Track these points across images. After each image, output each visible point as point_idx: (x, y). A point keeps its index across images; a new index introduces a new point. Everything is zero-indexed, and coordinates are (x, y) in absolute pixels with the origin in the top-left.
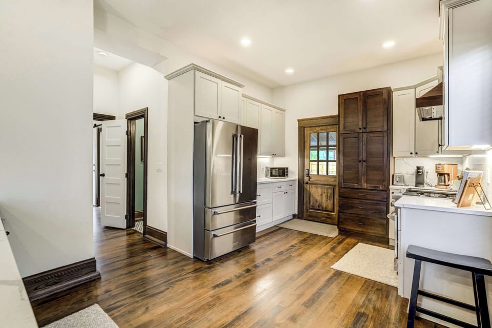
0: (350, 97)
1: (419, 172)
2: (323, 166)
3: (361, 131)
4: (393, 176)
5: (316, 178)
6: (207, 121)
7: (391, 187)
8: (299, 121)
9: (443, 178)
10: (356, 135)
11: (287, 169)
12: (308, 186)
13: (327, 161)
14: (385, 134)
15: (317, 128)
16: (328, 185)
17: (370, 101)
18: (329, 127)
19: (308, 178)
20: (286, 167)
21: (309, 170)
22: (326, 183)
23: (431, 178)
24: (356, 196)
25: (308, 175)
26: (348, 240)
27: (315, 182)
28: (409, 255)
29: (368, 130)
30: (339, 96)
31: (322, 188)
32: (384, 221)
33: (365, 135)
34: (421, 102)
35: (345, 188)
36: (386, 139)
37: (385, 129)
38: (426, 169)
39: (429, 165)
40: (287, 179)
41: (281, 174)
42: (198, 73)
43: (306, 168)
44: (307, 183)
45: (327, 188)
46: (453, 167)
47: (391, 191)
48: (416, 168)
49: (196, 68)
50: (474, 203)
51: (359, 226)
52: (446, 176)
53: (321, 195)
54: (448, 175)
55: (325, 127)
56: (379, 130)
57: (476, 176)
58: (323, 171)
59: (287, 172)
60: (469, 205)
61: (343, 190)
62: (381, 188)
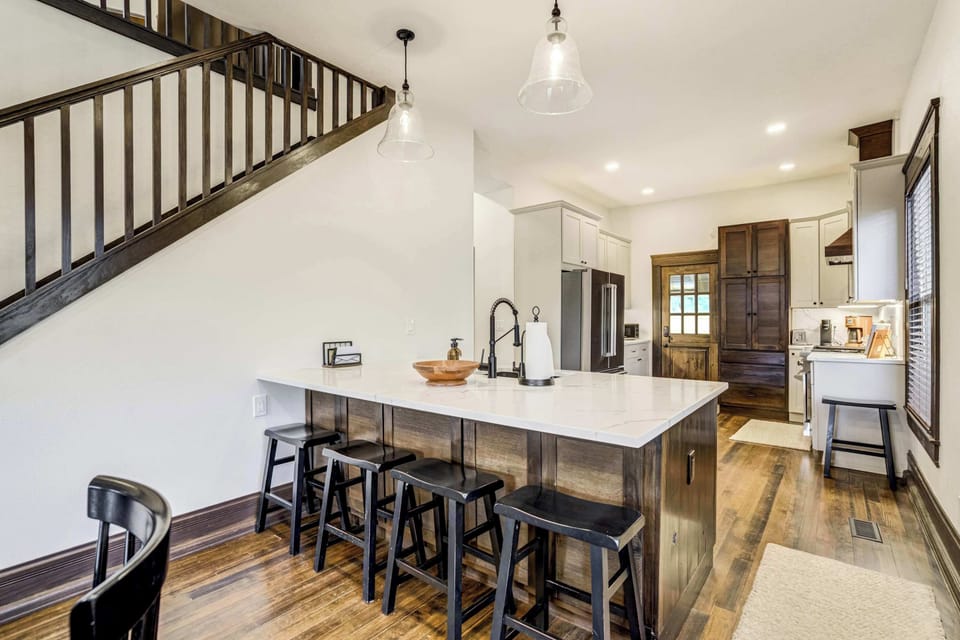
0: (735, 230)
1: (825, 327)
2: (689, 321)
3: (750, 275)
4: (792, 333)
5: (679, 339)
6: (583, 271)
7: (790, 347)
8: (652, 257)
9: (855, 334)
10: (744, 280)
11: (637, 326)
12: (668, 349)
13: (696, 314)
14: (783, 280)
15: (680, 268)
16: (697, 348)
17: (760, 235)
18: (698, 267)
19: (667, 339)
20: (636, 323)
21: (668, 328)
22: (696, 345)
23: (840, 336)
24: (745, 359)
25: (667, 335)
26: (735, 418)
27: (679, 344)
28: (825, 401)
29: (759, 274)
30: (719, 228)
31: (688, 352)
32: (783, 391)
33: (755, 280)
34: (831, 251)
35: (729, 350)
36: (783, 286)
37: (782, 273)
38: (833, 323)
39: (837, 318)
40: (636, 341)
41: (629, 334)
42: (566, 212)
43: (664, 324)
44: (666, 346)
45: (697, 353)
46: (866, 320)
47: (791, 352)
48: (821, 322)
49: (564, 205)
50: (882, 354)
51: (749, 398)
52: (859, 331)
53: (688, 362)
54: (861, 330)
55: (692, 267)
56: (774, 274)
57: (883, 328)
58: (690, 329)
59: (638, 330)
60: (878, 357)
61: (725, 353)
62: (777, 349)
